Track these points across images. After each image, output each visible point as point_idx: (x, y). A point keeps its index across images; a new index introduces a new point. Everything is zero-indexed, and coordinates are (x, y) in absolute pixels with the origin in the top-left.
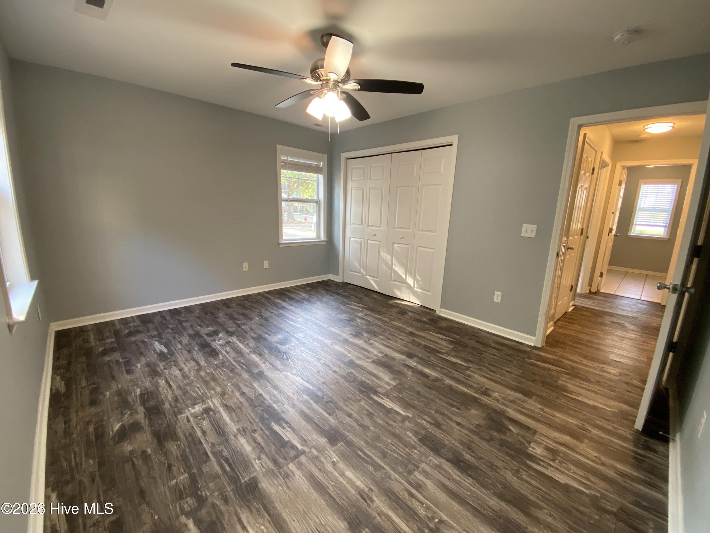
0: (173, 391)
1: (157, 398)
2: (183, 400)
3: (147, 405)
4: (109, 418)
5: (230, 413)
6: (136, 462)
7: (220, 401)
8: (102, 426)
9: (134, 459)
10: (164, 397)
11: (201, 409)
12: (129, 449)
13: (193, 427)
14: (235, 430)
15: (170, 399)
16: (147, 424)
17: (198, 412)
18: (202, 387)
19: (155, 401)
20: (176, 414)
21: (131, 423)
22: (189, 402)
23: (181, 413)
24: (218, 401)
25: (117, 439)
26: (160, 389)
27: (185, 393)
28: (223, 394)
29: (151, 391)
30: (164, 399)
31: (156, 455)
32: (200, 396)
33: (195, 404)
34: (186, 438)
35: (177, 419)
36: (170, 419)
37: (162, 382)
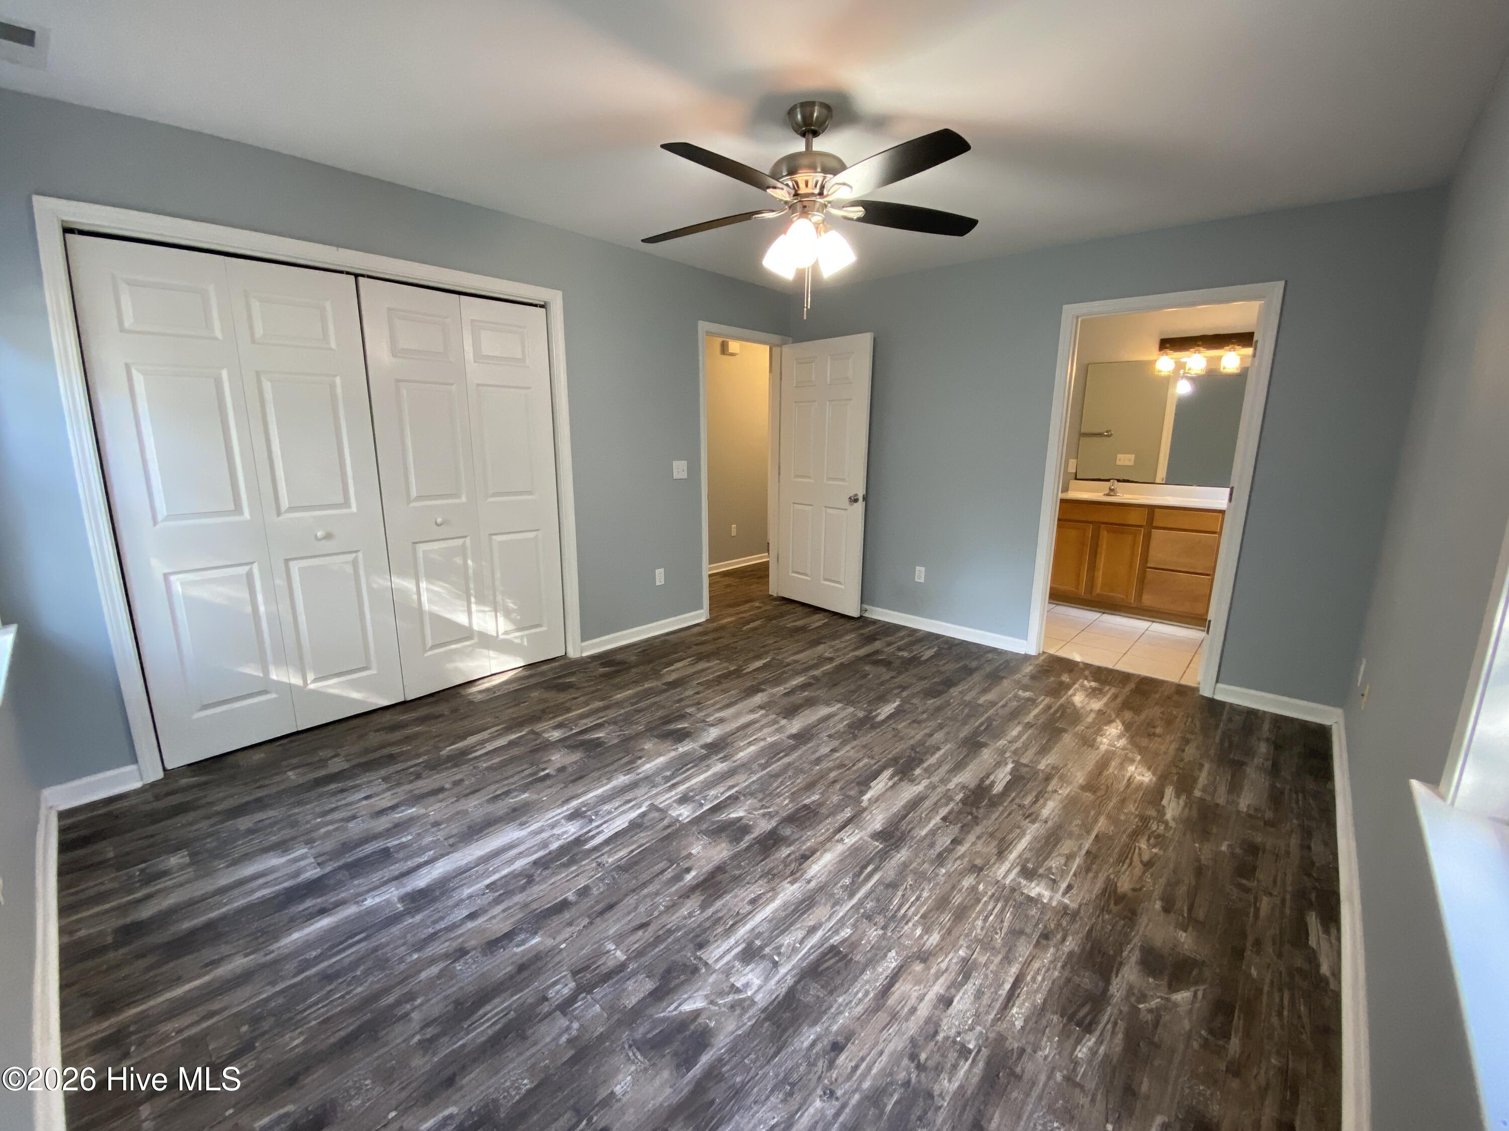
0: (1027, 963)
1: (1068, 980)
2: (1037, 925)
3: (1101, 984)
4: (1189, 1037)
5: (1011, 844)
6: (1185, 909)
7: (997, 866)
8: (1211, 1031)
9: (1186, 915)
10: (1055, 968)
11: (1033, 885)
12: (1184, 935)
13: (1075, 875)
14: (1037, 825)
15: (1052, 950)
16: (1130, 947)
17: (1043, 884)
18: (980, 912)
19: (1077, 979)
20: (1074, 915)
21: (1154, 977)
22: (1033, 912)
23: (1066, 907)
24: (999, 868)
25: (1195, 972)
26: (1039, 999)
27: (1016, 933)
28: (976, 869)
29: (1062, 1016)
30: (1059, 965)
31: (1153, 891)
32: (1007, 901)
33: (1030, 899)
34: (1097, 873)
35: (1080, 906)
36: (1090, 918)
37: (1018, 1014)
